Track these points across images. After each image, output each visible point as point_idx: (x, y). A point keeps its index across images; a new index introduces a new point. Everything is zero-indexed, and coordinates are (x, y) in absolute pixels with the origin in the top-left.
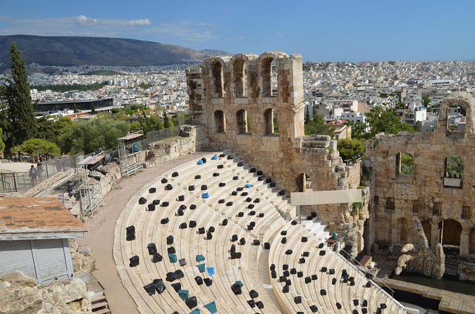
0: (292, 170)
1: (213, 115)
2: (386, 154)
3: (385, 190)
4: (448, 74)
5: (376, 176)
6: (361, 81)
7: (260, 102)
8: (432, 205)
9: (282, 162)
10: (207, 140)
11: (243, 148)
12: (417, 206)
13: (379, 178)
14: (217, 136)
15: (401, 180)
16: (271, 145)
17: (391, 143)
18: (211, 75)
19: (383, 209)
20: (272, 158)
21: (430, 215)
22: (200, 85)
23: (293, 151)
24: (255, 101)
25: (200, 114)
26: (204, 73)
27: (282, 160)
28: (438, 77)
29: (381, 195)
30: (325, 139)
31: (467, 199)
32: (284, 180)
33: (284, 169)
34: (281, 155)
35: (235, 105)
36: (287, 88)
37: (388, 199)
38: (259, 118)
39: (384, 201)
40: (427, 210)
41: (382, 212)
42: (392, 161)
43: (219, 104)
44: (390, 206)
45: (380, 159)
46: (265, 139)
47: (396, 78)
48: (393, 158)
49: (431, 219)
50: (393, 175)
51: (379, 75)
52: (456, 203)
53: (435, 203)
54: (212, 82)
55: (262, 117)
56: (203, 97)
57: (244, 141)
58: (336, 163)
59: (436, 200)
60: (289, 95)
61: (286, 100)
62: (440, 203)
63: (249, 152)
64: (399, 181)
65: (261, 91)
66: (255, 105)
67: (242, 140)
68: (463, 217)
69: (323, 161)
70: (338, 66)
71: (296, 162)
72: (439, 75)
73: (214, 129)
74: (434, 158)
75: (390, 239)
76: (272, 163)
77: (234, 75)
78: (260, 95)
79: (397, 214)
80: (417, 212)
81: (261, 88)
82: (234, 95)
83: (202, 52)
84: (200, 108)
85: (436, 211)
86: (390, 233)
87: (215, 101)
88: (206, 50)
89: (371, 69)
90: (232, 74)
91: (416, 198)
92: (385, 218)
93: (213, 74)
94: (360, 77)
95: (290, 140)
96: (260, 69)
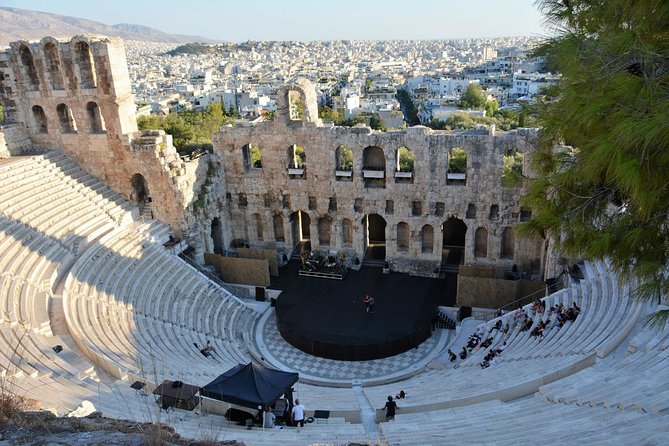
0: (125, 170)
1: (31, 111)
2: (232, 147)
3: (236, 185)
4: (402, 55)
5: (225, 171)
6: (308, 63)
7: (79, 95)
8: (281, 198)
9: (113, 163)
10: (29, 142)
11: (70, 149)
12: (268, 200)
13: (228, 173)
14: (38, 136)
15: (251, 174)
16: (99, 143)
17: (236, 136)
18: (20, 62)
19: (236, 206)
20: (102, 159)
21: (281, 209)
22: (8, 76)
23: (123, 149)
24: (74, 94)
25: (15, 111)
26: (11, 61)
27: (114, 160)
28: (392, 59)
29: (233, 192)
30: (157, 135)
31: (311, 189)
32: (119, 182)
33: (117, 171)
34: (112, 155)
35: (54, 99)
36: (106, 78)
37: (241, 195)
38: (82, 114)
39: (237, 197)
40: (277, 203)
41: (236, 209)
42: (239, 155)
43: (36, 97)
44: (243, 202)
45: (227, 153)
46: (92, 136)
47: (347, 60)
48: (239, 151)
49: (281, 213)
50: (242, 170)
51: (328, 57)
52: (303, 194)
53: (284, 196)
54: (23, 71)
55: (85, 112)
56: (14, 90)
57: (70, 141)
58: (170, 159)
59: (284, 193)
60: (109, 85)
61: (107, 92)
62: (288, 195)
63: (78, 153)
64: (249, 175)
65: (79, 81)
66: (75, 98)
67: (67, 139)
68: (310, 208)
69: (155, 159)
70: (284, 45)
71: (128, 161)
72: (393, 56)
73: (35, 129)
74: (277, 149)
75: (247, 236)
76: (103, 164)
77: (47, 63)
78: (79, 86)
79: (251, 210)
80: (269, 206)
81: (79, 78)
82: (50, 86)
83: (116, 27)
84: (12, 103)
85: (286, 204)
86: (246, 230)
87: (30, 95)
88: (122, 25)
89: (321, 50)
90: (44, 62)
91: (266, 192)
92: (240, 215)
93: (23, 62)
94: (308, 60)
95: (117, 137)
96: (74, 56)
